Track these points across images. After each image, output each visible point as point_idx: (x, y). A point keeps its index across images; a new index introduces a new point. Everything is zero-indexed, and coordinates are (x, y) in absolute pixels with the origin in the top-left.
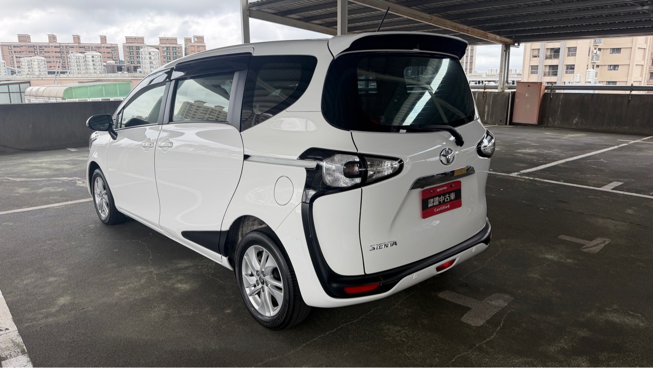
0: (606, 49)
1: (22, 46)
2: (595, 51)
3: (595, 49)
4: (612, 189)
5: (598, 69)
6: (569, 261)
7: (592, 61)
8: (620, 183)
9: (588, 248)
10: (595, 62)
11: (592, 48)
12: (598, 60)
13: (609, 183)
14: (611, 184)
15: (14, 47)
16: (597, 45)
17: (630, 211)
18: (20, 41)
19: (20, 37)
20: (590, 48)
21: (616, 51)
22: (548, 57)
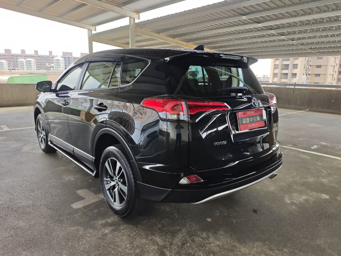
0: (314, 66)
1: (6, 55)
2: (308, 67)
3: (308, 65)
5: (309, 76)
7: (306, 72)
10: (308, 72)
11: (306, 65)
12: (309, 71)
15: (2, 55)
16: (309, 64)
18: (5, 52)
19: (5, 50)
20: (305, 65)
21: (319, 66)
22: (283, 69)
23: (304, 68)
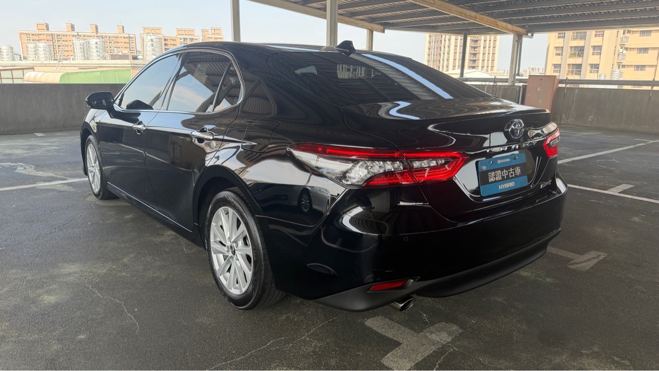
0: (634, 48)
1: (40, 35)
3: (622, 48)
4: (620, 193)
5: (623, 69)
6: (548, 280)
7: (618, 61)
8: (630, 186)
9: (577, 263)
10: (621, 61)
12: (624, 59)
13: (618, 185)
14: (619, 187)
16: (624, 45)
17: (636, 219)
18: (38, 29)
19: (38, 25)
20: (616, 47)
21: (645, 50)
22: (572, 55)
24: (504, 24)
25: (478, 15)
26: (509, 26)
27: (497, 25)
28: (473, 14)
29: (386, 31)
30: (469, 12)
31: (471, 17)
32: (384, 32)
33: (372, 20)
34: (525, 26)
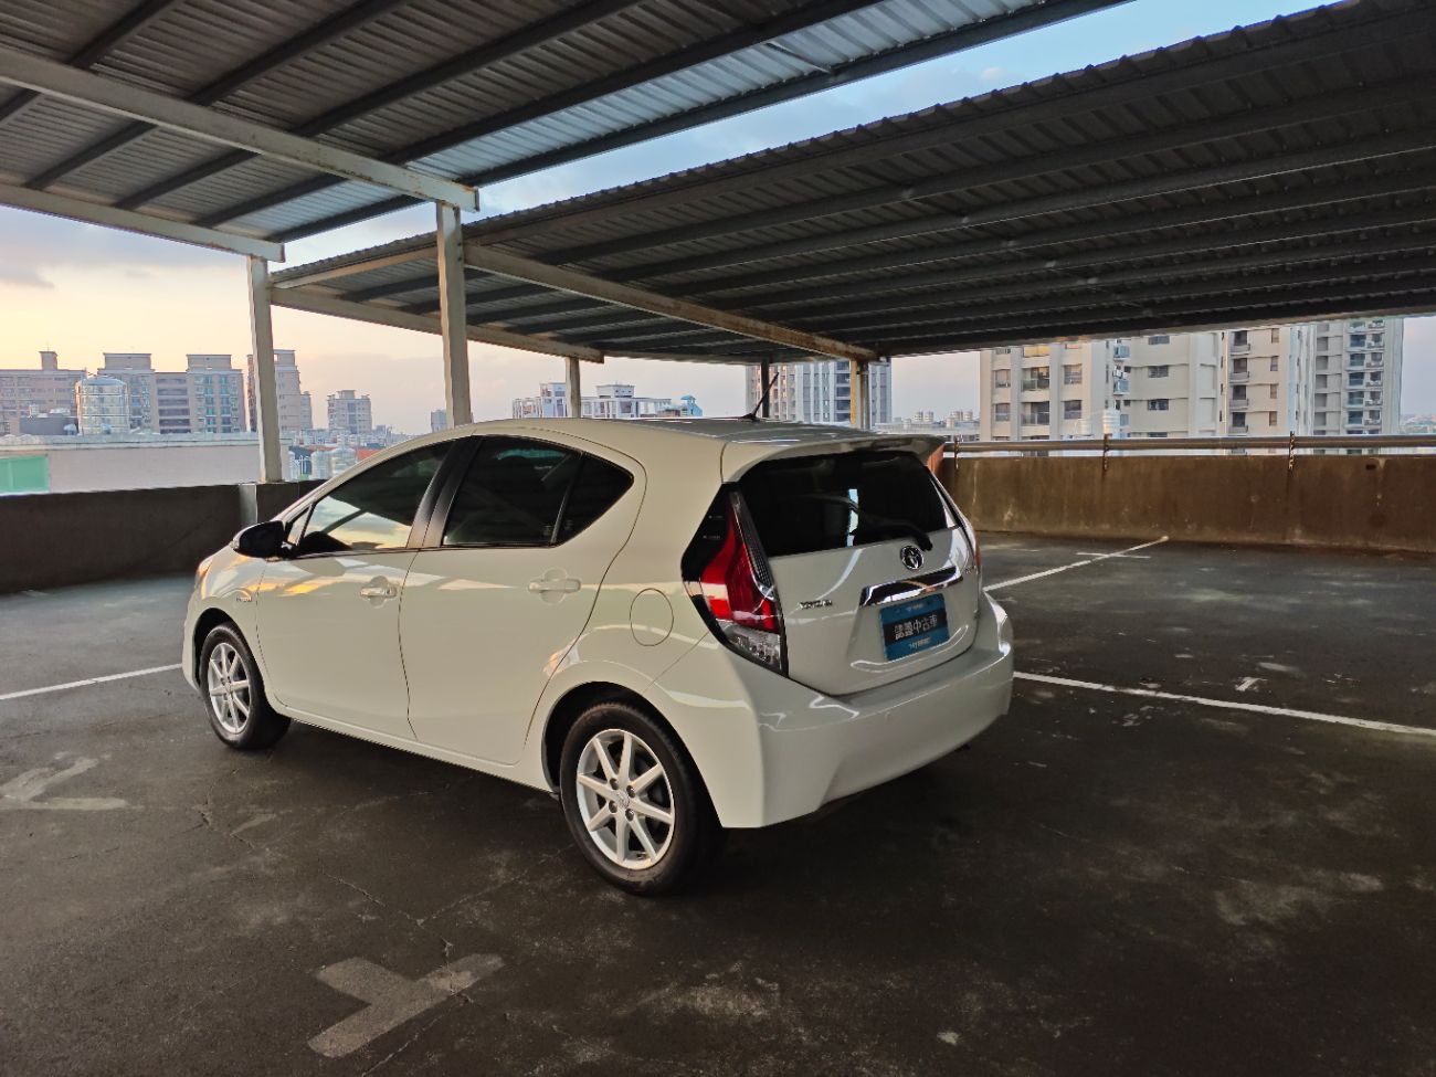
0: (1142, 368)
3: (1119, 368)
5: (1127, 408)
7: (1115, 394)
10: (1121, 393)
12: (1125, 389)
16: (1122, 362)
20: (1107, 367)
21: (1159, 371)
22: (1026, 387)
23: (1107, 381)
24: (828, 342)
25: (772, 328)
26: (840, 346)
27: (814, 344)
28: (761, 325)
29: (606, 358)
30: (751, 323)
31: (757, 331)
32: (602, 361)
33: (571, 340)
34: (874, 343)
